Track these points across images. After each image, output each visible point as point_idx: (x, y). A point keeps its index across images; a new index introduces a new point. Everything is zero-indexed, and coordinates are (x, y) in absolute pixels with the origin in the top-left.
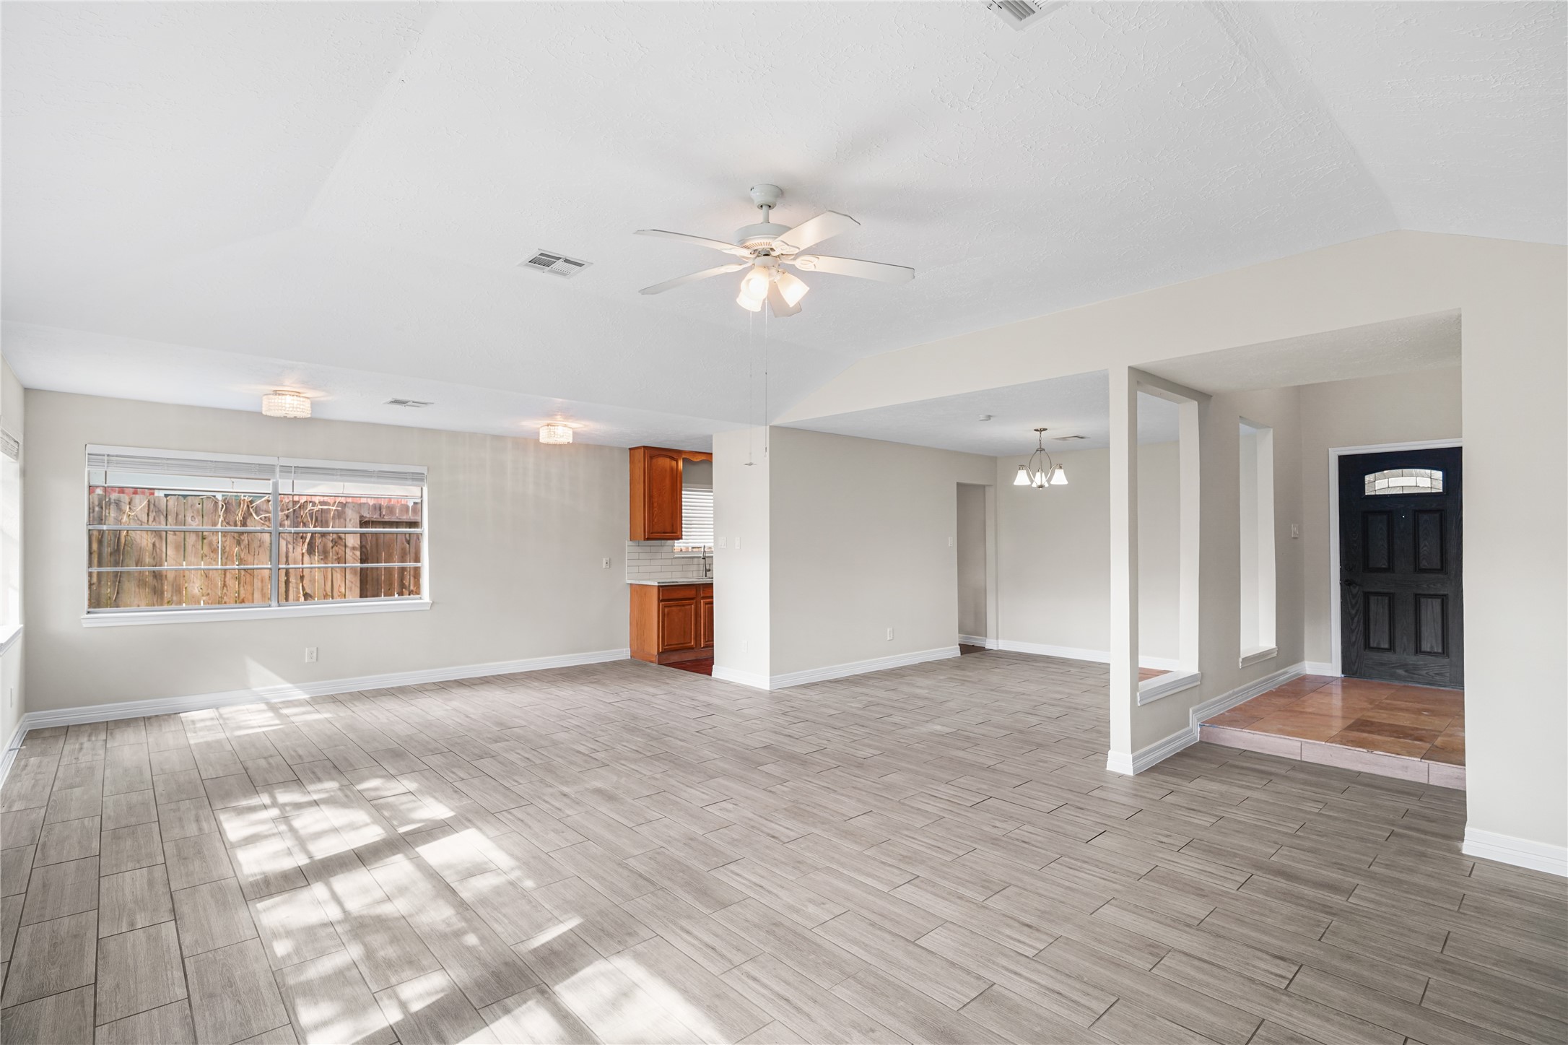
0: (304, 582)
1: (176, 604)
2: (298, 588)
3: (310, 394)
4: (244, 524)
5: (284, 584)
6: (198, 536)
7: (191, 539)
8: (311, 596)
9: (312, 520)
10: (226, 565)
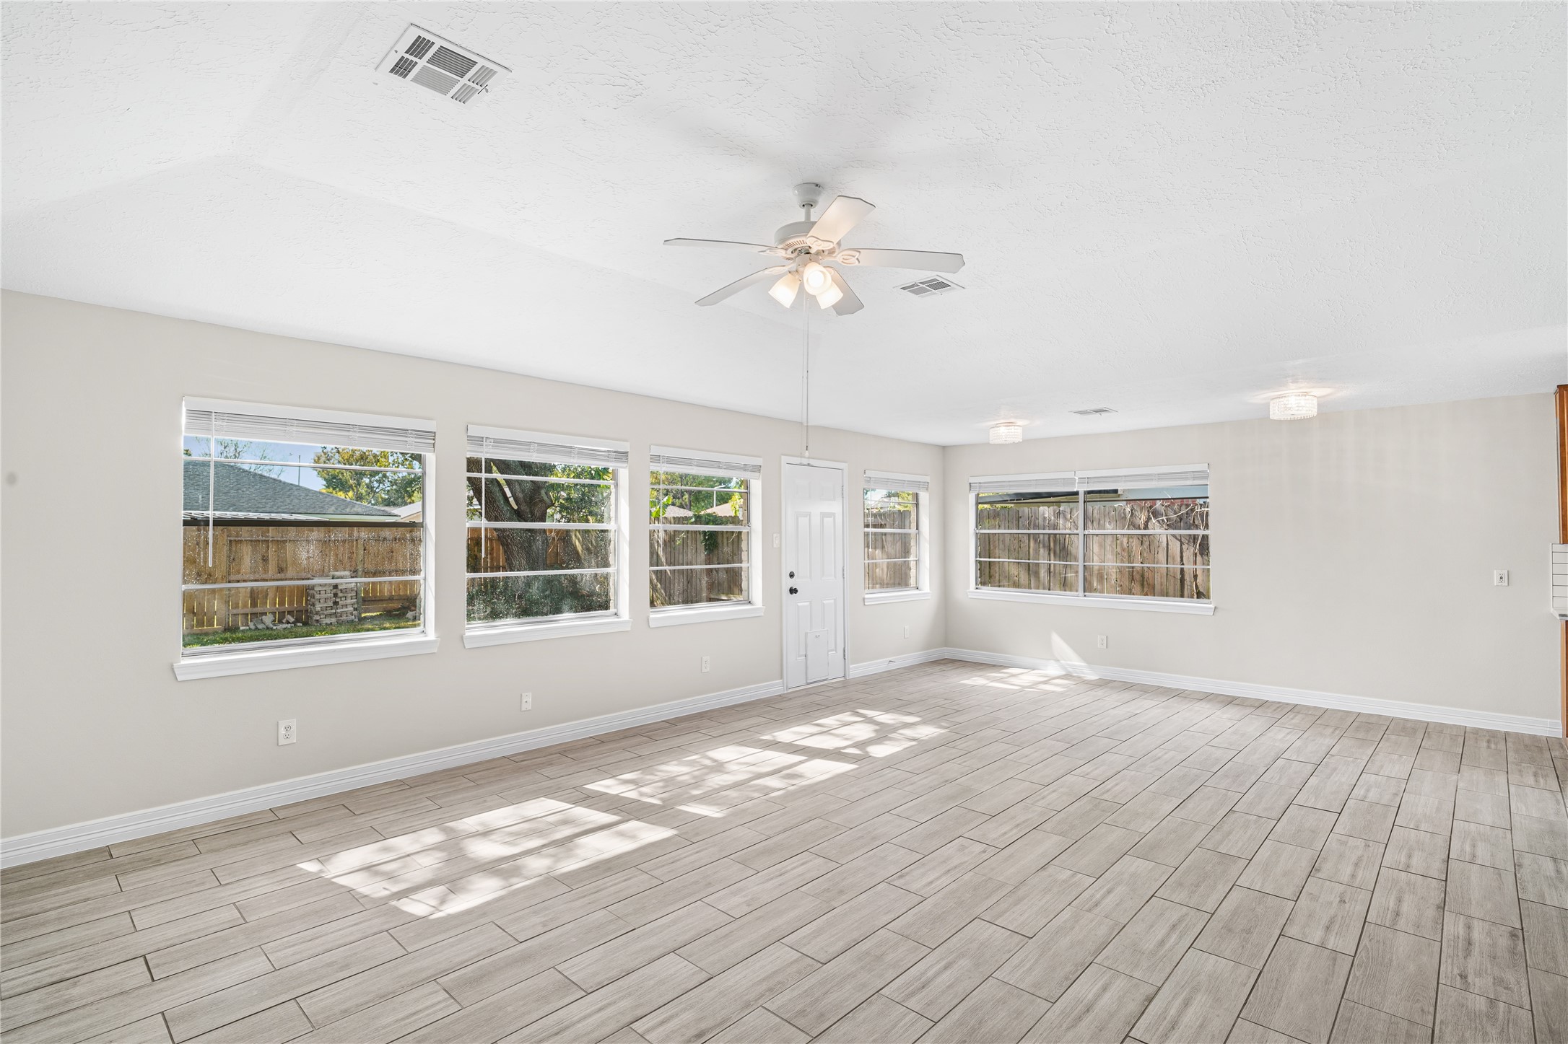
0: (1198, 581)
1: (1100, 592)
2: (1191, 586)
3: (1020, 422)
4: (1146, 528)
5: (1179, 581)
6: (1113, 538)
7: (1109, 541)
8: (1204, 595)
9: (1202, 523)
10: (1133, 563)
